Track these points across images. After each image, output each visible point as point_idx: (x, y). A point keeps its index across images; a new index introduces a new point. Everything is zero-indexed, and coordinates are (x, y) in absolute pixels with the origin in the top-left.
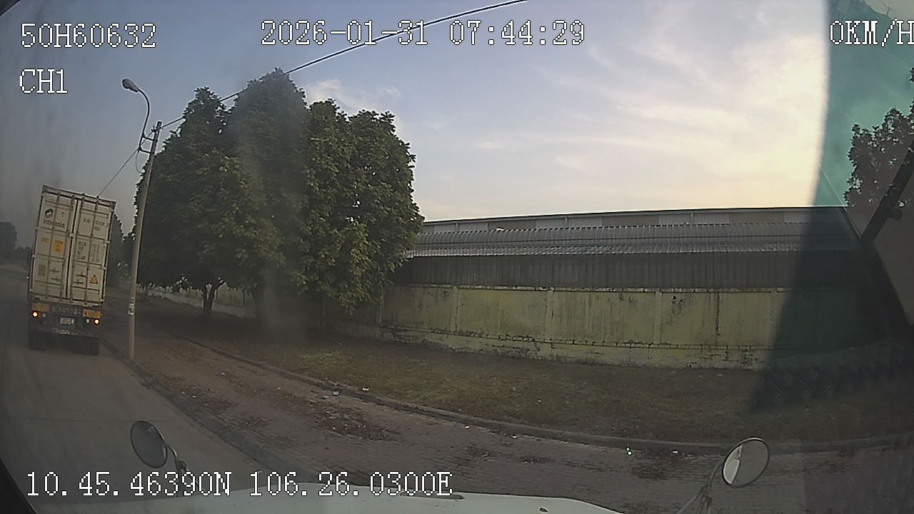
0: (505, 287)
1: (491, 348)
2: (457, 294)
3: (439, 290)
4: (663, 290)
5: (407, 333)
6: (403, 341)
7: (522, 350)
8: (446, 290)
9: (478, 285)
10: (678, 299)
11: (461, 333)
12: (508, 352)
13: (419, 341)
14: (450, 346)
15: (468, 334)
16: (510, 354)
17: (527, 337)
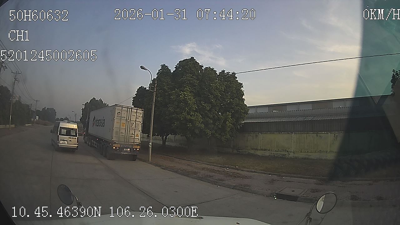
0: (278, 133)
1: (273, 155)
2: (261, 136)
3: (254, 134)
4: (331, 132)
5: (242, 150)
6: (241, 153)
7: (284, 155)
8: (257, 134)
9: (268, 132)
10: (336, 136)
11: (262, 150)
12: (279, 156)
13: (247, 153)
14: (258, 154)
15: (265, 150)
16: (279, 157)
17: (285, 150)
